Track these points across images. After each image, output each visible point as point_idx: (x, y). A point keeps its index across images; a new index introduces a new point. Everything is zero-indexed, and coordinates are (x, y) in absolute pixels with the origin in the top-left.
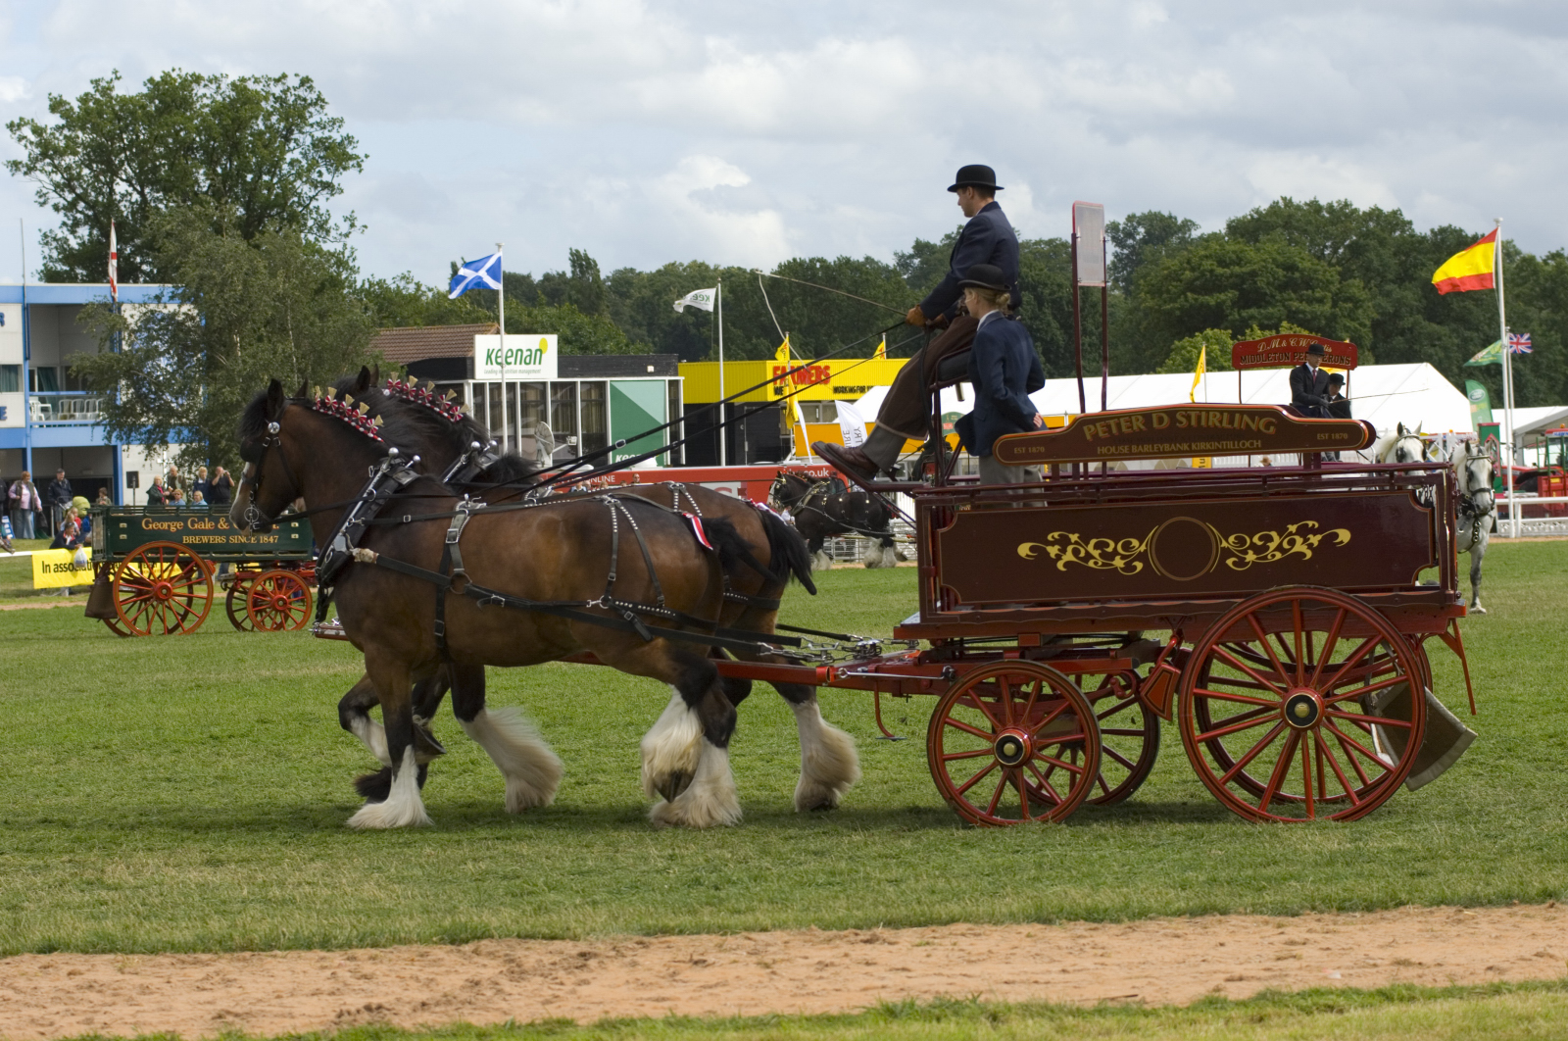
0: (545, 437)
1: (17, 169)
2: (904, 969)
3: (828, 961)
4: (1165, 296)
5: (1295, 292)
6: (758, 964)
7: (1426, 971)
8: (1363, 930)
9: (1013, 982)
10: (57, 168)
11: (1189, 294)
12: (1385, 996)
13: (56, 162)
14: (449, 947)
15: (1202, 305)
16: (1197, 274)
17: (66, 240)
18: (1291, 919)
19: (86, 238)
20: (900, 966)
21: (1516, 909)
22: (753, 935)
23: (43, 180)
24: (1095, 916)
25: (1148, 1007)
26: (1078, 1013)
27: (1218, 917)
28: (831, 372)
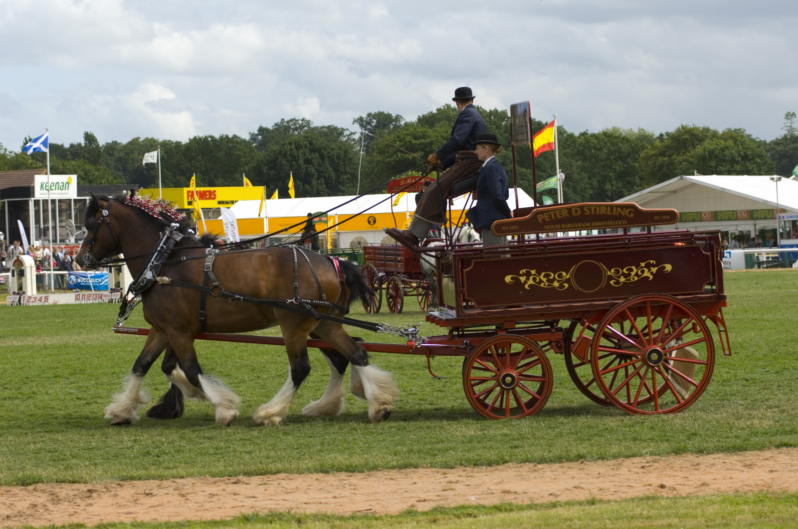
0: (71, 227)
2: (253, 497)
3: (215, 493)
4: (386, 154)
6: (179, 495)
7: (519, 496)
8: (486, 475)
9: (309, 503)
11: (398, 153)
12: (498, 508)
14: (21, 487)
15: (405, 159)
16: (402, 143)
18: (450, 470)
20: (251, 496)
21: (564, 464)
22: (176, 480)
24: (350, 469)
25: (377, 515)
26: (341, 518)
27: (413, 469)
28: (216, 193)
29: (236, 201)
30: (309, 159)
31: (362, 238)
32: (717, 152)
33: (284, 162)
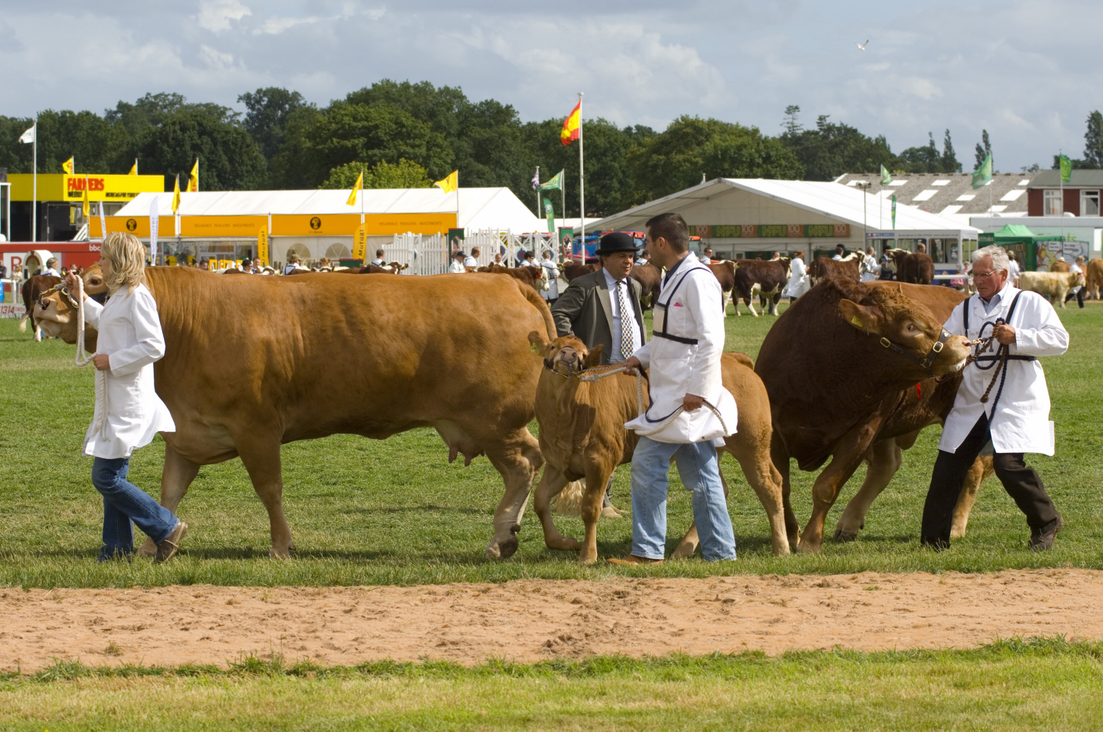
4: (318, 140)
5: (402, 140)
11: (335, 140)
15: (342, 146)
16: (339, 126)
28: (104, 183)
30: (197, 145)
31: (301, 245)
32: (732, 150)
33: (165, 148)
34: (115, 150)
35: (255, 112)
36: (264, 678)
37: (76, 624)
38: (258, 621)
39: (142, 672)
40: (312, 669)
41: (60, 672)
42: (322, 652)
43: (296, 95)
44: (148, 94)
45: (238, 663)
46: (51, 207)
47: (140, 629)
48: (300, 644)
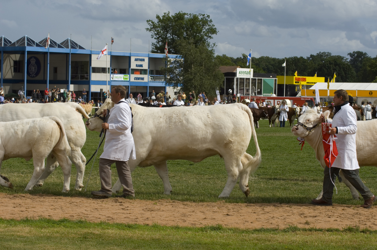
0: (253, 89)
1: (148, 30)
10: (155, 31)
13: (156, 29)
17: (157, 45)
19: (161, 44)
23: (152, 33)
28: (306, 79)
29: (316, 83)
31: (366, 100)
33: (325, 69)
34: (310, 69)
35: (353, 59)
36: (353, 233)
37: (296, 214)
38: (352, 215)
39: (316, 230)
40: (368, 231)
41: (291, 229)
42: (371, 226)
43: (365, 54)
44: (320, 52)
45: (346, 228)
46: (290, 86)
47: (315, 217)
48: (364, 223)
